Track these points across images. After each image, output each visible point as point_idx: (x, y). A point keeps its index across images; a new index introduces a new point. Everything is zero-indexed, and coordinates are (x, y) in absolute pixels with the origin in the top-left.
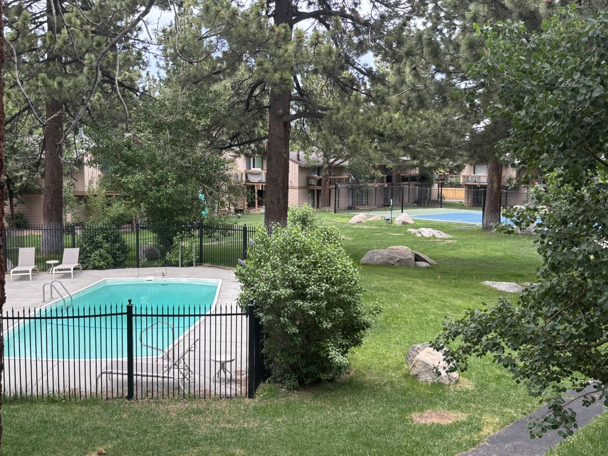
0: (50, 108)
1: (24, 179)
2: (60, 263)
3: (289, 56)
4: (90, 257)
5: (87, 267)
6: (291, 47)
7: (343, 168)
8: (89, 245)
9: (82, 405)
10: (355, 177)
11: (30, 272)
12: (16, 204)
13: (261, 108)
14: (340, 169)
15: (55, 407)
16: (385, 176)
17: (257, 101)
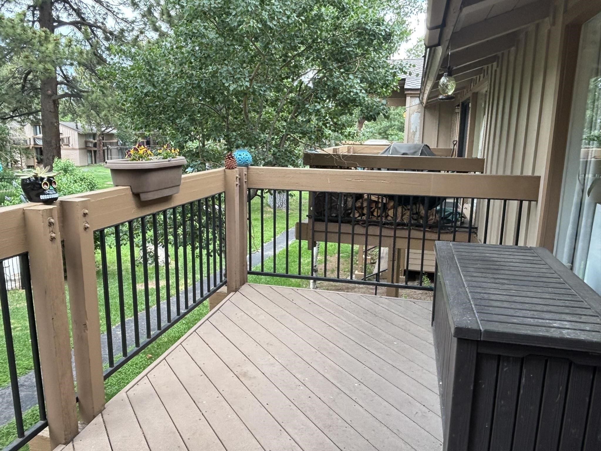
3: (50, 53)
6: (51, 46)
7: (112, 135)
10: (122, 141)
13: (34, 88)
14: (111, 136)
16: (145, 141)
17: (32, 84)
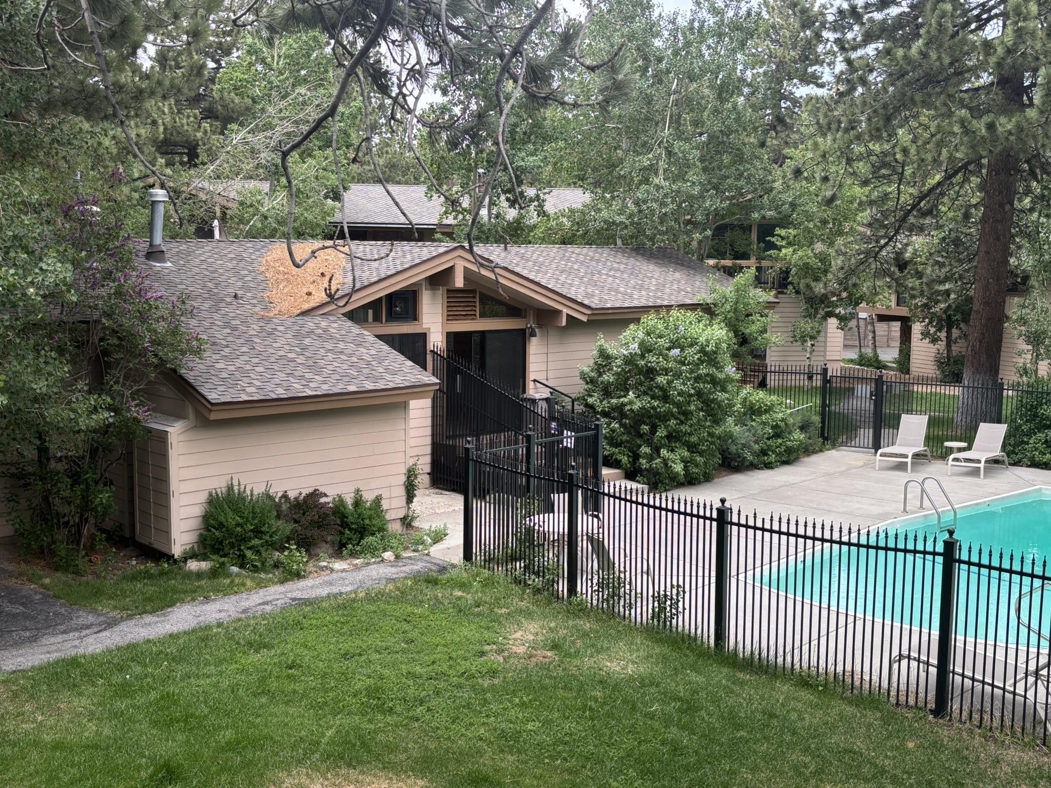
0: (993, 170)
1: (952, 296)
2: (969, 448)
4: (1027, 443)
5: (1020, 461)
8: (1027, 421)
9: (850, 703)
11: (910, 457)
12: (956, 339)
15: (805, 695)
